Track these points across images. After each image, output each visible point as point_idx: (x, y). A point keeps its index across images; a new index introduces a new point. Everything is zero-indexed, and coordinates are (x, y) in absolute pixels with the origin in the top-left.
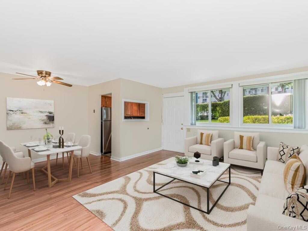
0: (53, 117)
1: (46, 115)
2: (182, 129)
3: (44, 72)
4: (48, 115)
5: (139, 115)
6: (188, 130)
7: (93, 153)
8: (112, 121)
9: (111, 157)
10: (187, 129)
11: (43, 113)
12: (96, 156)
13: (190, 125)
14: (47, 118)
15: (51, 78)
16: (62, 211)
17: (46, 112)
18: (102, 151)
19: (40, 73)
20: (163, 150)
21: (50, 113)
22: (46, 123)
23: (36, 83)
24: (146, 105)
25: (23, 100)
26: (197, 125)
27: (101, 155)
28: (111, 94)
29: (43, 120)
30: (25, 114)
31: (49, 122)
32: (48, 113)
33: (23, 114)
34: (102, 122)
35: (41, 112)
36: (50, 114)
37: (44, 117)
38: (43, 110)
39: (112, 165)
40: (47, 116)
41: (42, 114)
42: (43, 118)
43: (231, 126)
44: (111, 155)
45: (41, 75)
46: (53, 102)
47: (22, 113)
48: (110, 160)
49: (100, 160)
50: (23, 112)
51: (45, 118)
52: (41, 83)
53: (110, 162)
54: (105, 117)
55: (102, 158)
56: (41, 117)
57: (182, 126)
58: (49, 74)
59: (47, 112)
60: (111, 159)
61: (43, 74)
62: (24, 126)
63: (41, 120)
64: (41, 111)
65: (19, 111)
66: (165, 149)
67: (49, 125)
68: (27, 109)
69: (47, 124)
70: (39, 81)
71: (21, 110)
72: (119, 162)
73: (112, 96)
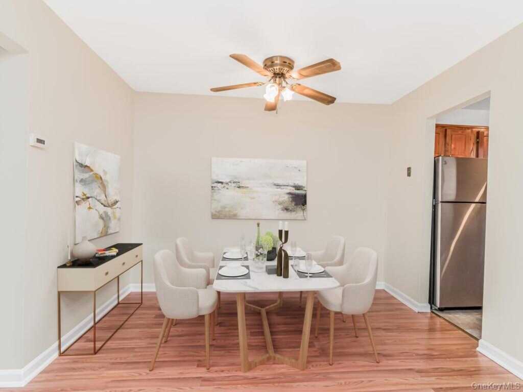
0: (305, 196)
1: (288, 191)
4: (292, 191)
8: (488, 205)
11: (282, 187)
14: (291, 199)
17: (287, 186)
21: (298, 188)
22: (287, 209)
25: (241, 162)
29: (280, 204)
30: (245, 190)
31: (295, 207)
32: (294, 189)
33: (241, 190)
35: (278, 186)
36: (298, 190)
37: (284, 197)
38: (280, 182)
40: (290, 194)
41: (279, 190)
42: (281, 199)
46: (304, 163)
47: (239, 187)
50: (241, 185)
51: (286, 198)
56: (276, 195)
59: (292, 186)
60: (478, 349)
62: (242, 213)
63: (276, 201)
64: (276, 182)
65: (234, 182)
67: (295, 213)
68: (248, 179)
69: (291, 211)
71: (237, 181)
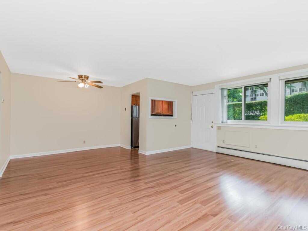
2: (213, 127)
3: (83, 77)
5: (169, 113)
6: (219, 128)
7: (123, 146)
8: (140, 118)
9: (139, 150)
10: (218, 126)
12: (126, 149)
13: (220, 123)
15: (89, 81)
16: (89, 186)
18: (132, 146)
19: (80, 77)
20: (192, 148)
23: (78, 85)
24: (173, 103)
26: (228, 123)
27: (131, 148)
28: (139, 93)
34: (132, 119)
39: (139, 157)
43: (269, 124)
44: (139, 149)
45: (81, 79)
48: (138, 153)
49: (130, 152)
52: (81, 85)
53: (138, 154)
54: (134, 114)
55: (132, 151)
57: (212, 124)
58: (87, 78)
61: (83, 78)
66: (194, 147)
70: (79, 84)
72: (146, 155)
73: (140, 95)
